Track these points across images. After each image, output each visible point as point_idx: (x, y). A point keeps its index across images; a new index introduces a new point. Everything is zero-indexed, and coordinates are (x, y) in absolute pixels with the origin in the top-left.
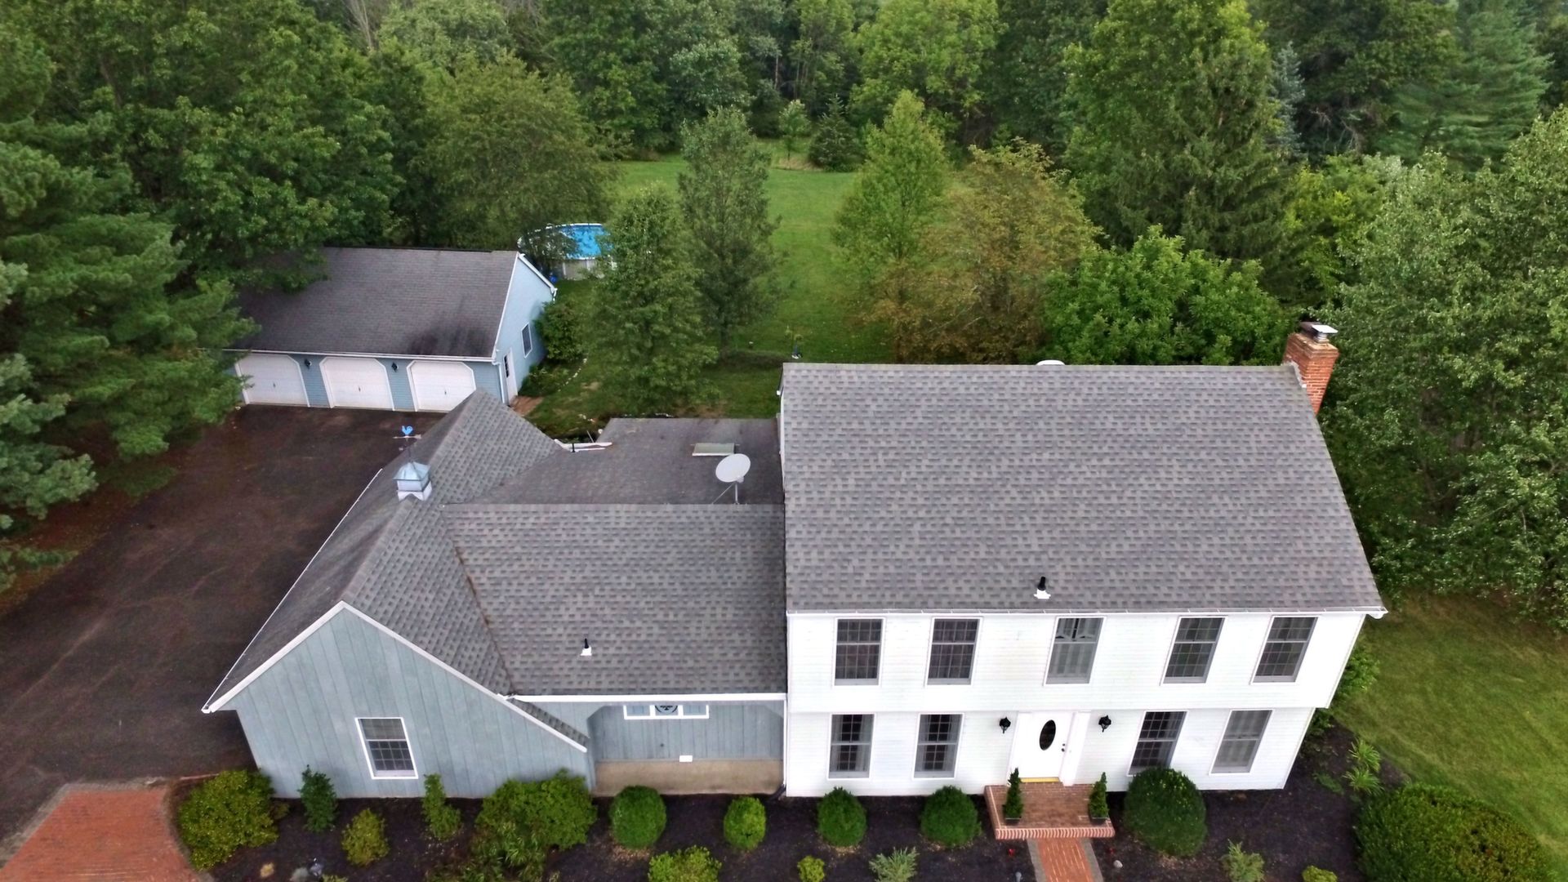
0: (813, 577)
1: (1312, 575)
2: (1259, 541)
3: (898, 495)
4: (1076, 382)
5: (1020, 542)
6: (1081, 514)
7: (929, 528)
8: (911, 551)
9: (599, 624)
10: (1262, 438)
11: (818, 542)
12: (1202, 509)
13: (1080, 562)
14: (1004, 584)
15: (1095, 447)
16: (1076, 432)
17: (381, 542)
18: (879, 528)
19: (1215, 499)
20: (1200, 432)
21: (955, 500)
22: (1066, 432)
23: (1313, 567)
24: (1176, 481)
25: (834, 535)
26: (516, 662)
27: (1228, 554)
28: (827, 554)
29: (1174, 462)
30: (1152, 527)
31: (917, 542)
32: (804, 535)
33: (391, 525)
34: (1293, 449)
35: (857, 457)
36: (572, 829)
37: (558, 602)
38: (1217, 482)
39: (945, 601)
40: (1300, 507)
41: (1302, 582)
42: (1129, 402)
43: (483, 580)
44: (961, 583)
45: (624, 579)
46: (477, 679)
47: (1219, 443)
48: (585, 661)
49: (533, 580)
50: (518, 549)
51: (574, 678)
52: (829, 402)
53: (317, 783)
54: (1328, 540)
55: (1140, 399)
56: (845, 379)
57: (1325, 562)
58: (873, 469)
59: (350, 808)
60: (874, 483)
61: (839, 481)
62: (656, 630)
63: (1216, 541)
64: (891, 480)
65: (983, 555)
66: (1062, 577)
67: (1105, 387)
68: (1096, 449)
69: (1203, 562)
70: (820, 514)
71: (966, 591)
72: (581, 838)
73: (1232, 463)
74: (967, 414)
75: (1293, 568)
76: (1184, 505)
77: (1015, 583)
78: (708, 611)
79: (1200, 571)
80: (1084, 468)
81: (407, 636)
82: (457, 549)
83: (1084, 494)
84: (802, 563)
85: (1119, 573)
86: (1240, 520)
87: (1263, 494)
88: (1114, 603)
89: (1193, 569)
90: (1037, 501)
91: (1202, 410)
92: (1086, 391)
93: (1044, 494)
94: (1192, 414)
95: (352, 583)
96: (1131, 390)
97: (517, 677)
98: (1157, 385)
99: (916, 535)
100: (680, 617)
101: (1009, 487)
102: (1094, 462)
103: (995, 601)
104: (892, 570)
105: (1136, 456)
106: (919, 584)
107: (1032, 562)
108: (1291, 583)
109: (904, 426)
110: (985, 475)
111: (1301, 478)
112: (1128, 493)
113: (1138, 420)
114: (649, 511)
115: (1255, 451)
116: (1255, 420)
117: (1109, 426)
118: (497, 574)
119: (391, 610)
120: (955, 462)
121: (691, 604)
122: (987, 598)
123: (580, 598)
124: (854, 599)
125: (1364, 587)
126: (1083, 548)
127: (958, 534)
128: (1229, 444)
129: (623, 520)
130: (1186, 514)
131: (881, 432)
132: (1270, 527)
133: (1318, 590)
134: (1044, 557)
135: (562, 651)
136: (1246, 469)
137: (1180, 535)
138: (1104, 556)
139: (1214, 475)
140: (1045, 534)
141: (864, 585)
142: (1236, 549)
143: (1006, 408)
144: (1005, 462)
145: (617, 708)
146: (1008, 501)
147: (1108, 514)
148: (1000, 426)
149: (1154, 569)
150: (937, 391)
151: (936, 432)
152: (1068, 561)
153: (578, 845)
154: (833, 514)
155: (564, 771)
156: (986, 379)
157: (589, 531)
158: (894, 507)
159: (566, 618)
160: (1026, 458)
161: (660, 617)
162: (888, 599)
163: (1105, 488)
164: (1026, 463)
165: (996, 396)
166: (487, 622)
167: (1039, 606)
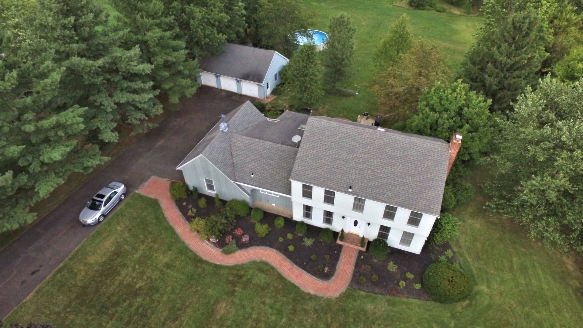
0: (298, 173)
1: (424, 203)
2: (414, 191)
3: (325, 157)
4: (384, 137)
5: (350, 176)
6: (369, 173)
7: (329, 167)
8: (323, 172)
9: (256, 170)
10: (430, 164)
11: (302, 165)
12: (402, 179)
13: (363, 185)
14: (342, 185)
15: (381, 156)
16: (377, 151)
17: (213, 141)
18: (317, 164)
19: (407, 177)
20: (412, 158)
21: (338, 162)
22: (375, 150)
23: (425, 201)
24: (398, 170)
25: (306, 164)
26: (237, 174)
27: (403, 192)
28: (303, 168)
29: (401, 165)
30: (386, 180)
31: (325, 170)
32: (299, 162)
33: (216, 137)
34: (437, 169)
35: (318, 146)
36: (243, 213)
37: (249, 163)
38: (410, 173)
39: (326, 186)
40: (430, 185)
41: (420, 204)
42: (396, 146)
43: (235, 154)
44: (332, 183)
45: (264, 161)
46: (227, 176)
47: (416, 163)
48: (251, 178)
49: (245, 156)
50: (243, 148)
51: (248, 181)
52: (316, 130)
53: (196, 189)
54: (433, 195)
55: (399, 145)
56: (323, 124)
57: (429, 201)
58: (321, 150)
59: (201, 196)
60: (320, 153)
61: (312, 151)
62: (268, 174)
63: (402, 188)
64: (324, 153)
65: (339, 177)
66: (357, 187)
67: (391, 140)
68: (380, 157)
69: (395, 192)
70: (305, 158)
71: (332, 185)
72: (245, 215)
73: (417, 169)
74: (350, 140)
75: (419, 200)
76: (397, 177)
77: (345, 186)
78: (281, 173)
79: (393, 194)
80: (375, 161)
81: (214, 164)
82: (231, 145)
83: (372, 168)
84: (297, 169)
85: (372, 190)
86: (411, 184)
87: (421, 179)
88: (367, 197)
89: (392, 193)
90: (359, 167)
91: (416, 152)
92: (385, 140)
93: (361, 165)
94: (412, 153)
95: (205, 150)
96: (398, 142)
97: (237, 178)
98: (406, 142)
99: (325, 168)
100: (275, 173)
101: (353, 162)
102: (379, 160)
103: (338, 189)
104: (317, 175)
105: (391, 161)
106: (322, 180)
107: (351, 182)
108: (417, 204)
109: (333, 140)
110: (348, 157)
111: (435, 177)
112: (384, 170)
113: (396, 151)
114: (275, 145)
115: (425, 167)
116: (430, 158)
117: (387, 151)
118: (238, 153)
119: (212, 157)
120: (342, 152)
121: (278, 170)
122: (336, 188)
123: (254, 163)
124: (306, 180)
125: (437, 210)
126: (365, 181)
127: (336, 171)
128: (419, 163)
129: (268, 146)
130: (397, 179)
131: (327, 140)
132: (418, 188)
133: (423, 207)
134: (354, 181)
135: (247, 174)
136: (420, 171)
137: (393, 184)
138: (370, 184)
139: (410, 171)
140: (357, 176)
141: (309, 177)
142: (406, 191)
143: (361, 140)
144: (355, 155)
145: (259, 190)
146: (351, 165)
147: (376, 174)
148: (357, 145)
149: (381, 191)
150: (345, 132)
151: (341, 143)
152: (360, 184)
153: (244, 217)
154: (308, 159)
155: (245, 200)
156: (359, 131)
157: (260, 147)
158: (323, 160)
159: (250, 167)
160: (361, 155)
161: (270, 172)
162: (313, 182)
163: (378, 167)
164: (360, 156)
165: (360, 137)
166: (233, 164)
167: (348, 193)
